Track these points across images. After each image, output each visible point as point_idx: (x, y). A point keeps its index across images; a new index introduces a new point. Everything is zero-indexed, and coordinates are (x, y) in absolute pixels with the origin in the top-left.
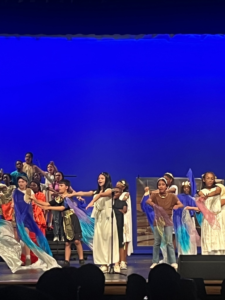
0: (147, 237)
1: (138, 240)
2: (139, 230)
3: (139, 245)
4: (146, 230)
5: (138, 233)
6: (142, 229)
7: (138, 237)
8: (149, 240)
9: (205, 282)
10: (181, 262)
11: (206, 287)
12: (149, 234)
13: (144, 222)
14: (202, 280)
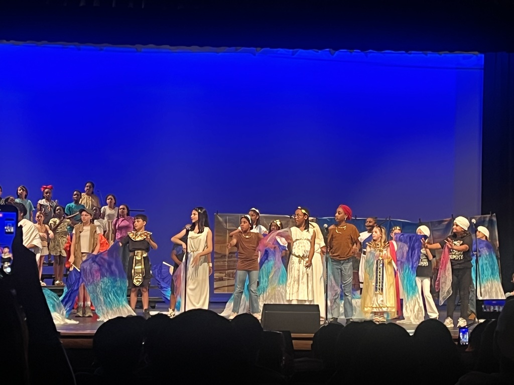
0: (226, 283)
1: (215, 286)
2: (216, 275)
3: (216, 292)
4: (224, 275)
5: (215, 278)
6: (220, 273)
7: (215, 283)
8: (228, 286)
9: (293, 335)
10: (265, 313)
11: (293, 341)
12: (228, 279)
13: (223, 265)
14: (289, 333)
